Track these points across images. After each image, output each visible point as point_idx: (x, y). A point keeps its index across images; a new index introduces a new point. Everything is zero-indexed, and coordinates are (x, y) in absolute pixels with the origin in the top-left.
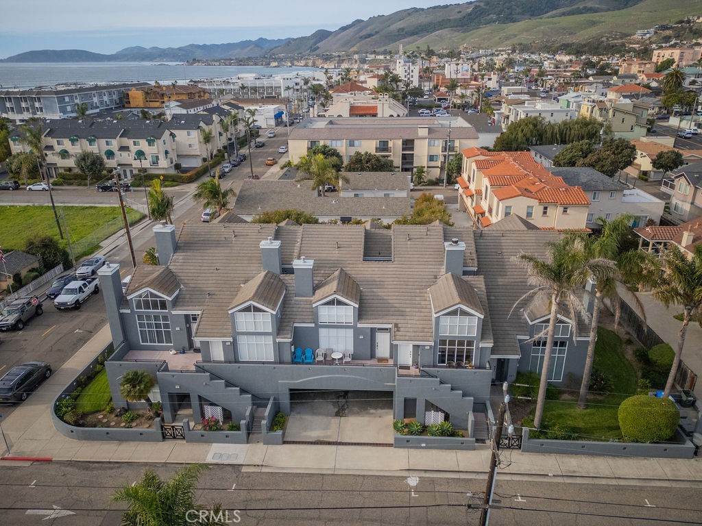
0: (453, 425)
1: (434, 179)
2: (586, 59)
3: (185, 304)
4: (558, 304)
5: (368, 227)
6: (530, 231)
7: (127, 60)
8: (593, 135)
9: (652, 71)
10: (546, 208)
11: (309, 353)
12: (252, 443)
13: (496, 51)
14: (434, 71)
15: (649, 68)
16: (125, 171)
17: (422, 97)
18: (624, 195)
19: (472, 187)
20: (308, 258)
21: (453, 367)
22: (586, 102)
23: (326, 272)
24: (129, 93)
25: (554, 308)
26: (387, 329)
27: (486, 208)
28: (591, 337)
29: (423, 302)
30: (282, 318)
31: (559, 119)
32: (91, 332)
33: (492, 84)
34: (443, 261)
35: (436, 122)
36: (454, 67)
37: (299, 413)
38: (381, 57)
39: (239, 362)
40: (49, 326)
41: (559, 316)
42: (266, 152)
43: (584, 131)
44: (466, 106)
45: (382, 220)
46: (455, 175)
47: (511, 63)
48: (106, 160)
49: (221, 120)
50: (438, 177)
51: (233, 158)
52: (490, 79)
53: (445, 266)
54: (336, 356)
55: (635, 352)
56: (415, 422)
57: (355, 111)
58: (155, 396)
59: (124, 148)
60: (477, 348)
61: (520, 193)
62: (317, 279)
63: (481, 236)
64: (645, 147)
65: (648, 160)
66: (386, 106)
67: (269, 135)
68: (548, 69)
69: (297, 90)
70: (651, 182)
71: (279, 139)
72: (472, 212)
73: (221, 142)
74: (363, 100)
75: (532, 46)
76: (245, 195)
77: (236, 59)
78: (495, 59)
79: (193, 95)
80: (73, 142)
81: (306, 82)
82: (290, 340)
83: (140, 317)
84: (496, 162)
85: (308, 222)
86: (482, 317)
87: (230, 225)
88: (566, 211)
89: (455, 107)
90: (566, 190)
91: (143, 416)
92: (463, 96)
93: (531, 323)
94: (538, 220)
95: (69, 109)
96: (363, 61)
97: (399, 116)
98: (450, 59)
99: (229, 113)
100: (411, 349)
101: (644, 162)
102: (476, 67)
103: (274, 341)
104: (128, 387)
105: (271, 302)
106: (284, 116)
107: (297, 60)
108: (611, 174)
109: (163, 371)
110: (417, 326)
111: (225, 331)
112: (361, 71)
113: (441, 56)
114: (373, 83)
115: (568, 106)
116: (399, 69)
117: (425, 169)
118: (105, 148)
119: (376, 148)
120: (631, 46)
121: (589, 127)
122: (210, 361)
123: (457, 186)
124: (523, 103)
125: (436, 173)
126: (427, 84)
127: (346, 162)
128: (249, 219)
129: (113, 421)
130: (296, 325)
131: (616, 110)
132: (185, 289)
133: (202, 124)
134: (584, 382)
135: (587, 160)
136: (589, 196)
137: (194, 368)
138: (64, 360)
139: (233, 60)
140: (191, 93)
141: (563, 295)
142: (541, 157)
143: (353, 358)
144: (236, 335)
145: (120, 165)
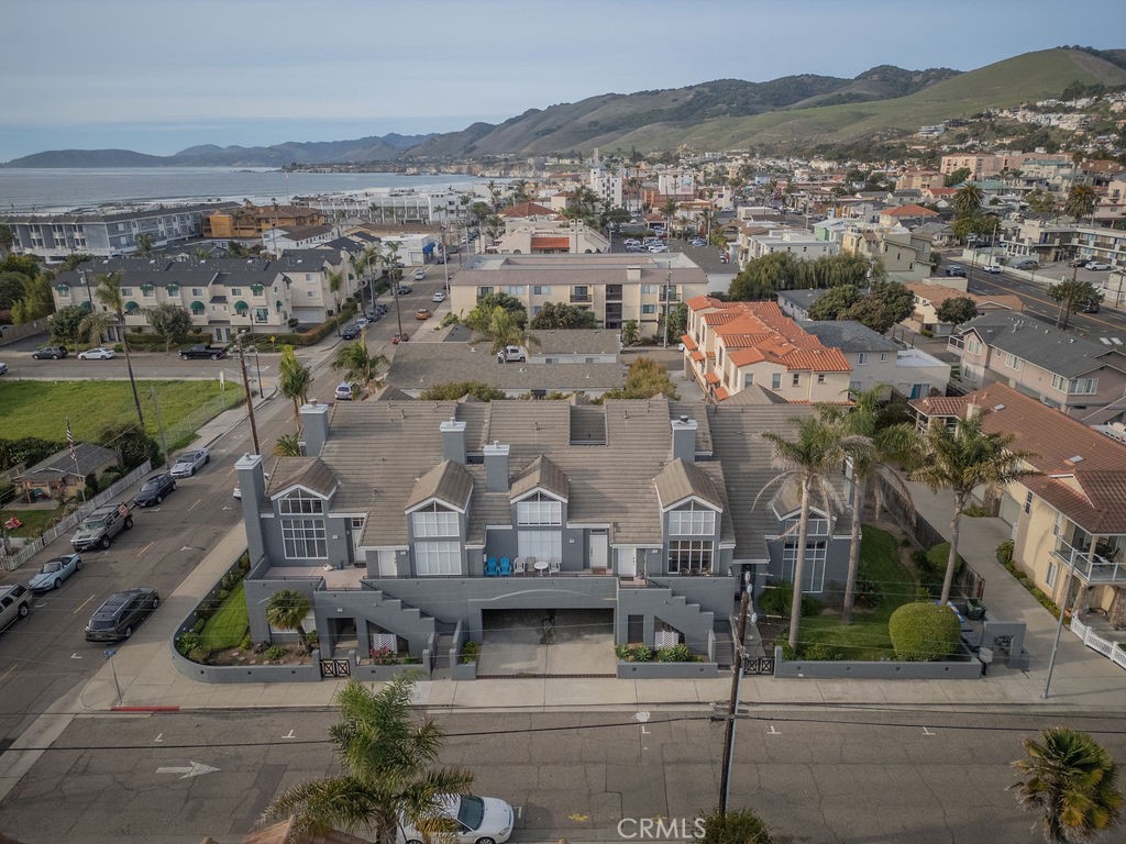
0: (689, 648)
1: (650, 337)
2: (851, 167)
3: (345, 505)
4: (810, 492)
5: (573, 404)
6: (776, 406)
7: (193, 165)
8: (859, 277)
9: (940, 186)
10: (796, 376)
11: (505, 564)
12: (436, 679)
13: (729, 154)
14: (644, 185)
15: (937, 181)
16: (219, 331)
17: (628, 221)
18: (899, 357)
19: (702, 348)
20: (501, 442)
21: (688, 575)
22: (849, 232)
23: (525, 460)
24: (211, 217)
25: (805, 496)
26: (604, 530)
27: (721, 377)
28: (854, 534)
29: (647, 496)
30: (470, 519)
31: (814, 255)
32: (204, 549)
33: (725, 203)
34: (670, 444)
35: (650, 261)
36: (670, 179)
37: (492, 642)
38: (567, 162)
39: (417, 577)
40: (144, 543)
41: (811, 508)
42: (414, 302)
43: (848, 271)
44: (689, 235)
45: (586, 393)
46: (677, 332)
47: (748, 172)
48: (193, 316)
49: (352, 258)
50: (655, 334)
51: (369, 310)
52: (721, 196)
53: (672, 451)
54: (541, 566)
55: (912, 556)
56: (643, 647)
57: (540, 245)
58: (310, 624)
59: (219, 299)
60: (716, 551)
61: (763, 357)
62: (514, 469)
63: (716, 412)
64: (927, 292)
65: (932, 310)
66: (581, 238)
67: (418, 277)
68: (800, 182)
69: (452, 212)
70: (937, 338)
71: (431, 282)
72: (704, 381)
73: (350, 288)
74: (548, 228)
75: (777, 148)
76: (400, 363)
77: (356, 164)
78: (727, 165)
79: (302, 220)
80: (146, 291)
81: (465, 201)
82: (482, 547)
83: (286, 523)
84: (732, 317)
85: (495, 398)
86: (721, 511)
87: (396, 402)
88: (822, 380)
89: (674, 236)
90: (822, 352)
91: (291, 652)
92: (684, 221)
93: (781, 519)
94: (787, 391)
95: (123, 240)
96: (542, 168)
97: (598, 251)
98: (664, 166)
99: (360, 248)
100: (634, 553)
101: (927, 312)
102: (701, 178)
103: (462, 549)
104: (276, 611)
105: (457, 499)
106: (435, 250)
107: (446, 165)
108: (883, 329)
109: (321, 589)
110: (641, 525)
111: (400, 537)
112: (540, 184)
113: (652, 162)
114: (559, 203)
115: (827, 238)
116: (595, 183)
117: (638, 324)
118: (191, 299)
119: (571, 297)
120: (914, 147)
121: (855, 265)
122: (378, 577)
123: (681, 346)
124: (766, 232)
125: (653, 329)
126: (634, 202)
127: (531, 316)
128: (415, 394)
129: (253, 659)
130: (489, 527)
131: (888, 244)
132: (344, 485)
133: (326, 264)
134: (848, 591)
135: (851, 311)
136: (853, 360)
137: (359, 585)
138: (173, 586)
139: (350, 164)
140: (300, 217)
141: (814, 480)
142: (792, 306)
143: (562, 568)
144: (414, 542)
145: (211, 322)
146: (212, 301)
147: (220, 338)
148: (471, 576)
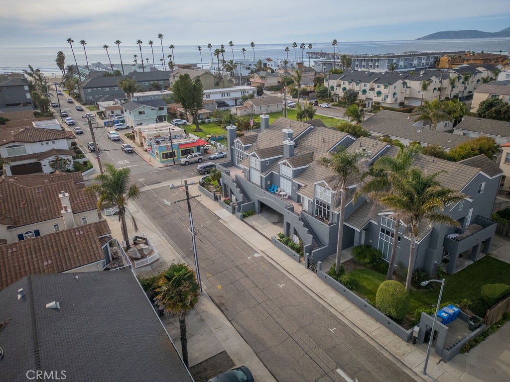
3: (249, 150)
12: (234, 215)
21: (319, 218)
37: (262, 215)
39: (250, 181)
48: (361, 95)
54: (282, 193)
59: (372, 89)
76: (372, 118)
82: (265, 177)
83: (237, 152)
86: (333, 192)
103: (260, 175)
105: (262, 155)
130: (272, 171)
137: (235, 177)
143: (290, 198)
144: (250, 167)
145: (367, 99)
146: (369, 90)
147: (369, 106)
148: (261, 187)
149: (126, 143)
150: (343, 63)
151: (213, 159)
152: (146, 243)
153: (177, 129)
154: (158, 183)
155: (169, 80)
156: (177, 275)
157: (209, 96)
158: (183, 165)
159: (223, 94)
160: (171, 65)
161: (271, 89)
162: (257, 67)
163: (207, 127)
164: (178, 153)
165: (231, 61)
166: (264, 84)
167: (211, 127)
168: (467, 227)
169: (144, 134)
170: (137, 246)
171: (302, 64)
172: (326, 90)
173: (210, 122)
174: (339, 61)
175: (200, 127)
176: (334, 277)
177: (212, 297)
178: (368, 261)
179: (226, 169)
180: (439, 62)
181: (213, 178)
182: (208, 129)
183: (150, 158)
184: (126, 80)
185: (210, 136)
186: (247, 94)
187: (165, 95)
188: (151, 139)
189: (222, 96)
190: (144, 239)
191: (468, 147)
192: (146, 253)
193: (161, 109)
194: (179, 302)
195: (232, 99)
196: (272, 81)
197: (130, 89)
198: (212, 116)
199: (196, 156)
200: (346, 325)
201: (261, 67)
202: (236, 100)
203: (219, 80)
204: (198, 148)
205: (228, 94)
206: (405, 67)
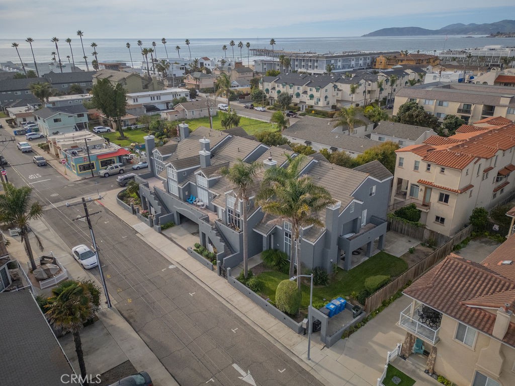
10: (429, 165)
16: (303, 106)
30: (187, 177)
48: (295, 98)
57: (502, 80)
59: (305, 92)
60: (241, 220)
61: (411, 149)
80: (283, 86)
82: (182, 188)
83: (156, 162)
88: (443, 171)
94: (423, 173)
103: (178, 186)
118: (296, 91)
119: (458, 110)
130: (190, 182)
143: (207, 208)
144: (168, 178)
145: (301, 102)
146: (303, 93)
147: (303, 109)
148: (180, 198)
149: (40, 155)
150: (282, 63)
151: (137, 169)
152: (55, 263)
153: (98, 138)
154: (72, 198)
155: (91, 81)
156: (65, 290)
157: (137, 99)
158: (103, 177)
159: (152, 98)
160: (95, 64)
161: (206, 91)
162: (191, 67)
163: (132, 135)
164: (97, 164)
165: (162, 60)
166: (199, 86)
167: (138, 134)
168: (362, 227)
169: (59, 145)
170: (43, 266)
171: (241, 63)
172: (261, 93)
173: (136, 129)
174: (278, 60)
175: (125, 134)
176: (243, 281)
177: (121, 311)
178: (275, 264)
179: (144, 181)
180: (376, 62)
181: (131, 191)
182: (134, 136)
183: (65, 171)
184: (38, 84)
185: (134, 144)
186: (178, 98)
187: (87, 99)
188: (67, 150)
189: (152, 100)
190: (52, 258)
191: (373, 152)
192: (52, 272)
193: (81, 116)
194: (69, 315)
195: (162, 103)
196: (208, 83)
197: (43, 94)
198: (139, 121)
199: (117, 167)
200: (248, 325)
201: (197, 68)
202: (167, 103)
203: (147, 82)
204: (120, 158)
205: (158, 97)
206: (344, 67)
